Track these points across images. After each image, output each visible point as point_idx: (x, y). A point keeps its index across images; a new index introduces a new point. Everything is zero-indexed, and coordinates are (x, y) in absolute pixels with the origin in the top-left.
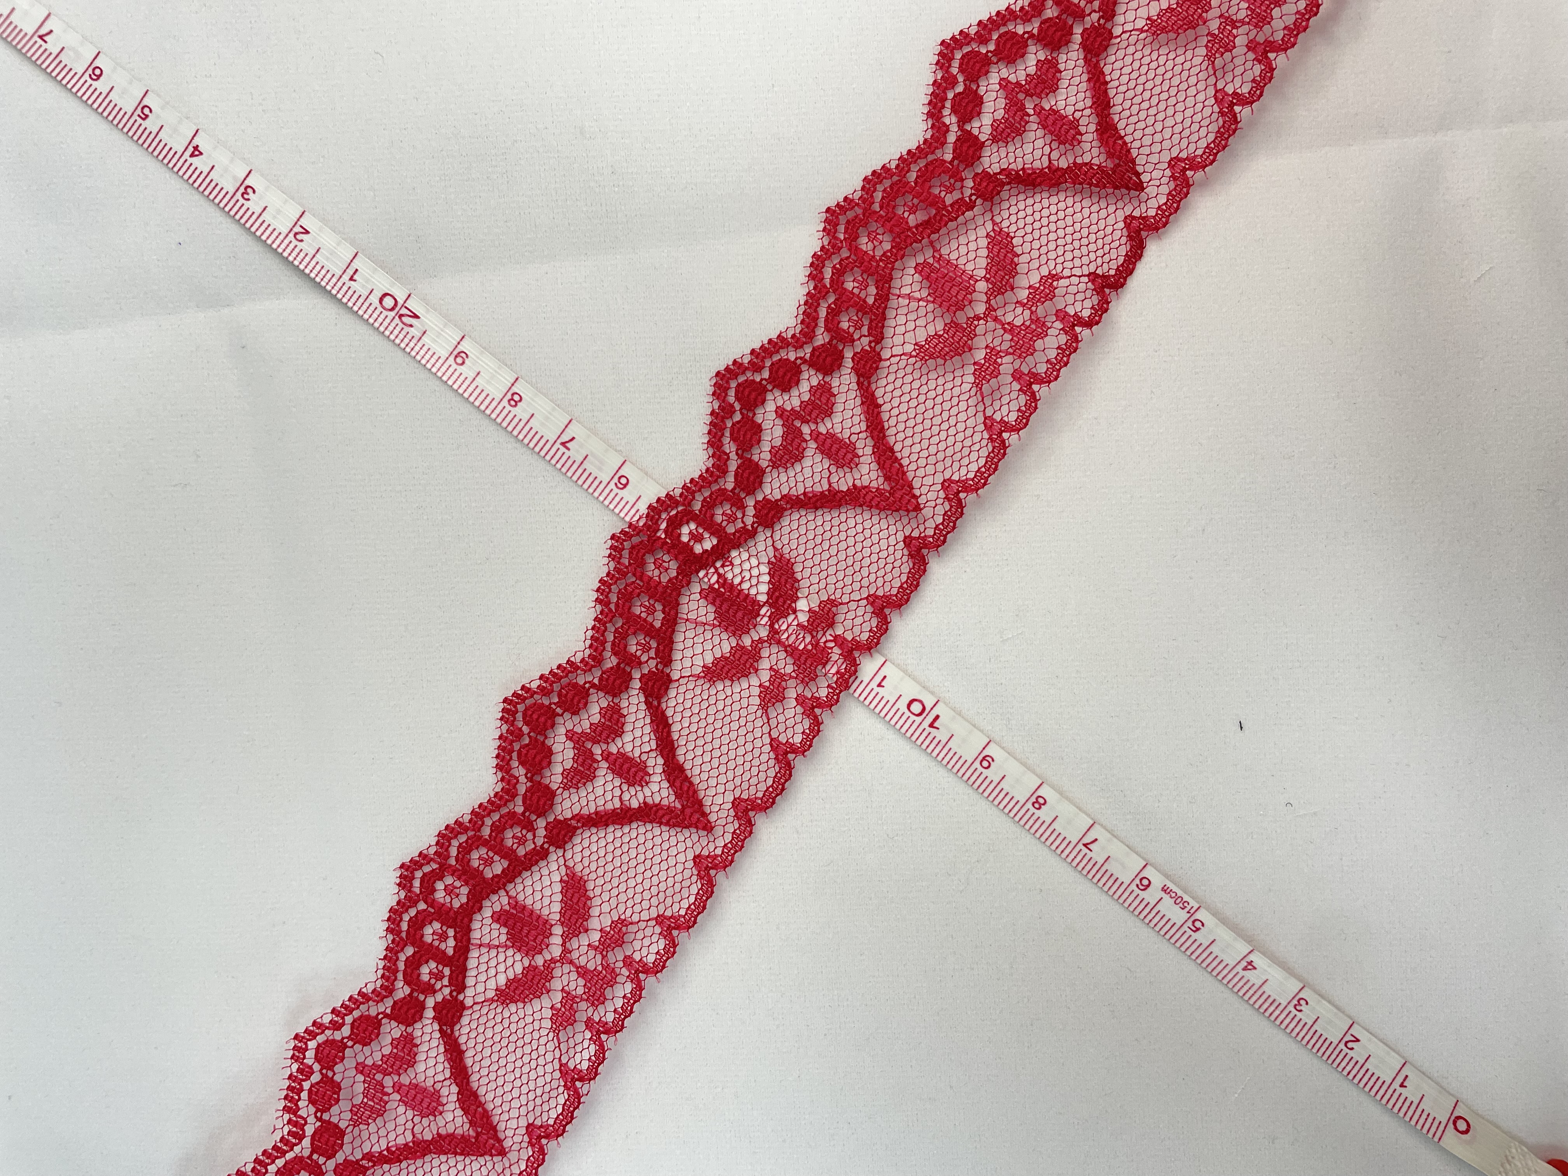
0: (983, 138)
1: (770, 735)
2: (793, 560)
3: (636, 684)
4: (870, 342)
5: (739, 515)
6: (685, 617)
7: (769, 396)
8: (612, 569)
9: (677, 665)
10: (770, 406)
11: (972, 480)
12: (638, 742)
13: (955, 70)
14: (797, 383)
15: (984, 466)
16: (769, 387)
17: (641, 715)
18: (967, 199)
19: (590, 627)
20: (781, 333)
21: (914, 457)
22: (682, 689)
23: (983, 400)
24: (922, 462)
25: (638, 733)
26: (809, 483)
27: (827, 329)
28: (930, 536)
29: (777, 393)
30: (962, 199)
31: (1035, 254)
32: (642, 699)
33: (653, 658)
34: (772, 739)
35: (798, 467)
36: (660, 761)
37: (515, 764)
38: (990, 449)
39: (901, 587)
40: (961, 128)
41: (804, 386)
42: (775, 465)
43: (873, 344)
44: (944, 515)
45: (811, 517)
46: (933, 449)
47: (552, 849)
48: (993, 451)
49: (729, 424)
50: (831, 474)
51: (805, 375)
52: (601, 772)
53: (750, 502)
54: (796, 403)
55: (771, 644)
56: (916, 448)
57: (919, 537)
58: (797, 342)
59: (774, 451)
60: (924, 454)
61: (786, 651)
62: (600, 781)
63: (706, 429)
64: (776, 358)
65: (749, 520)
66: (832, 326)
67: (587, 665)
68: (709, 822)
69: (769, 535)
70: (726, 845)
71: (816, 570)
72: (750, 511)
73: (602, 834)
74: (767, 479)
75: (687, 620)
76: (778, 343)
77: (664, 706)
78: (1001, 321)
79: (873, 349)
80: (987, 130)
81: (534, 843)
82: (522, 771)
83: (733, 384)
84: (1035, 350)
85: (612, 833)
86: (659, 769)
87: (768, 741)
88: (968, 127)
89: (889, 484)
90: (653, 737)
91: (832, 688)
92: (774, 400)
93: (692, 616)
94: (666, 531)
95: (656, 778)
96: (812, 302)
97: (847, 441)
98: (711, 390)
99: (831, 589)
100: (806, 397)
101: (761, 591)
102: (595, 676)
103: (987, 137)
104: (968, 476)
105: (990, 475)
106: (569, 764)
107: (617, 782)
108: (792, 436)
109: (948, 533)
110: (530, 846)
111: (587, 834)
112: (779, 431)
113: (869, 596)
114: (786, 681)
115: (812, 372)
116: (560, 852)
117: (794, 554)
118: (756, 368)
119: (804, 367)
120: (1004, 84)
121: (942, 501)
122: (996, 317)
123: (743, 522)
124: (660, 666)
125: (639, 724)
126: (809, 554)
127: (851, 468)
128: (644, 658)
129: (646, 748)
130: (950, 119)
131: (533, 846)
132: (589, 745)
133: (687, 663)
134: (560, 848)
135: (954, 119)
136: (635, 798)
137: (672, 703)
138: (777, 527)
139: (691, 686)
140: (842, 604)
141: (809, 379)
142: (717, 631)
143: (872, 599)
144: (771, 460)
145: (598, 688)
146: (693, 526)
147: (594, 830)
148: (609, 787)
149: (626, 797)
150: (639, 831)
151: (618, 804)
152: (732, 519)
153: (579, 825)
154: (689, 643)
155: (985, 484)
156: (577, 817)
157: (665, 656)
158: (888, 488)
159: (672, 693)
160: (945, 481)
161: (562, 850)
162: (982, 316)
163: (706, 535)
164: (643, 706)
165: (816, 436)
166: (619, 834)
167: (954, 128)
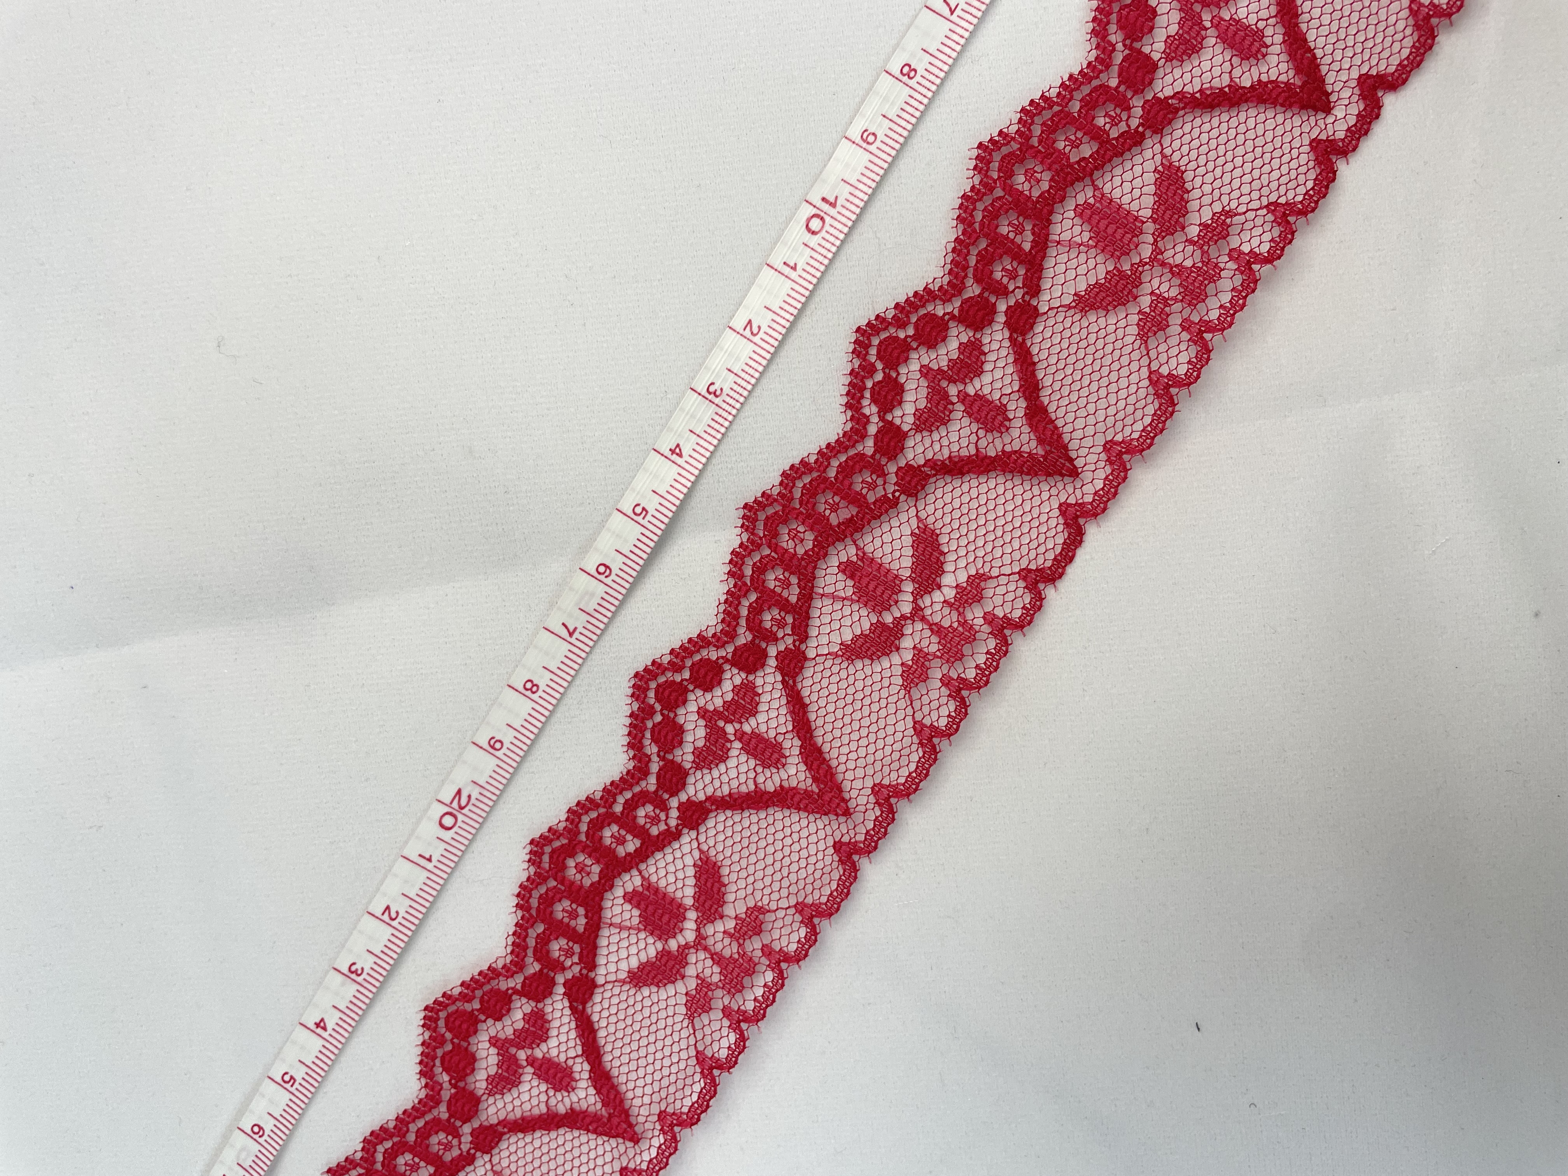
0: (905, 428)
1: (696, 1047)
2: (719, 864)
3: (560, 990)
4: (794, 641)
5: (663, 816)
6: (609, 921)
7: (691, 696)
8: (532, 873)
9: (601, 971)
10: (692, 707)
11: (903, 785)
12: (563, 1048)
13: (873, 359)
14: (719, 683)
15: (915, 771)
16: (691, 687)
17: (566, 1020)
18: (890, 496)
19: (510, 933)
20: (701, 631)
21: (843, 759)
22: (608, 994)
23: (911, 704)
24: (851, 765)
25: (563, 1038)
26: (735, 784)
27: (749, 628)
28: (860, 842)
29: (699, 692)
30: (885, 495)
31: (962, 552)
32: (567, 1004)
33: (577, 964)
34: (698, 1052)
35: (722, 767)
36: (587, 1067)
37: (438, 1070)
38: (921, 754)
39: (831, 895)
40: (882, 419)
41: (727, 686)
42: (698, 767)
43: (797, 643)
44: (875, 820)
45: (737, 818)
46: (862, 752)
47: (478, 1154)
48: (924, 756)
49: (649, 724)
50: (757, 774)
51: (727, 675)
52: (527, 1077)
53: (674, 803)
54: (719, 702)
55: (697, 950)
56: (845, 750)
57: (850, 842)
58: (718, 641)
59: (696, 752)
60: (853, 756)
61: (712, 959)
62: (524, 1087)
63: (626, 731)
64: (697, 657)
65: (673, 823)
66: (754, 625)
67: (509, 971)
68: (635, 1133)
69: (694, 836)
70: (651, 1160)
71: (743, 874)
72: (674, 813)
73: (528, 1139)
74: (691, 780)
75: (611, 925)
76: (700, 642)
77: (589, 1011)
78: (928, 621)
79: (798, 648)
80: (910, 419)
81: (460, 1149)
82: (446, 1078)
83: (653, 685)
84: (963, 655)
85: (539, 1139)
86: (586, 1075)
87: (694, 1053)
88: (889, 417)
89: (818, 787)
90: (578, 1042)
91: (759, 1002)
92: (697, 700)
93: (617, 920)
94: (587, 834)
95: (583, 1084)
96: (733, 599)
97: (773, 740)
98: (630, 691)
99: (758, 894)
100: (729, 697)
101: (687, 894)
102: (517, 981)
103: (910, 427)
104: (899, 781)
105: (921, 781)
106: (493, 1071)
107: (543, 1087)
108: (716, 738)
109: (880, 839)
110: (456, 1152)
111: (513, 1139)
112: (701, 732)
113: (797, 903)
114: (713, 991)
115: (735, 671)
116: (487, 1157)
117: (720, 857)
118: (676, 668)
119: (727, 667)
120: (926, 371)
121: (872, 806)
122: (923, 616)
123: (666, 824)
124: (584, 972)
125: (564, 1029)
126: (736, 858)
127: (778, 769)
128: (568, 963)
129: (572, 1053)
130: (870, 409)
131: (459, 1152)
132: (513, 1050)
133: (612, 968)
134: (487, 1153)
135: (874, 409)
136: (562, 1103)
137: (597, 1008)
138: (702, 829)
139: (616, 991)
140: (769, 911)
141: (732, 678)
142: (642, 935)
143: (800, 907)
144: (693, 762)
145: (522, 993)
146: (615, 828)
147: (521, 1135)
148: (535, 1092)
149: (552, 1102)
150: (565, 1137)
151: (544, 1110)
152: (655, 820)
153: (506, 1130)
154: (613, 948)
155: (916, 790)
156: (503, 1123)
157: (589, 959)
158: (817, 791)
159: (597, 998)
160: (875, 785)
161: (489, 1155)
162: (909, 615)
163: (629, 837)
164: (567, 1011)
165: (740, 735)
166: (546, 1139)
167: (875, 419)
